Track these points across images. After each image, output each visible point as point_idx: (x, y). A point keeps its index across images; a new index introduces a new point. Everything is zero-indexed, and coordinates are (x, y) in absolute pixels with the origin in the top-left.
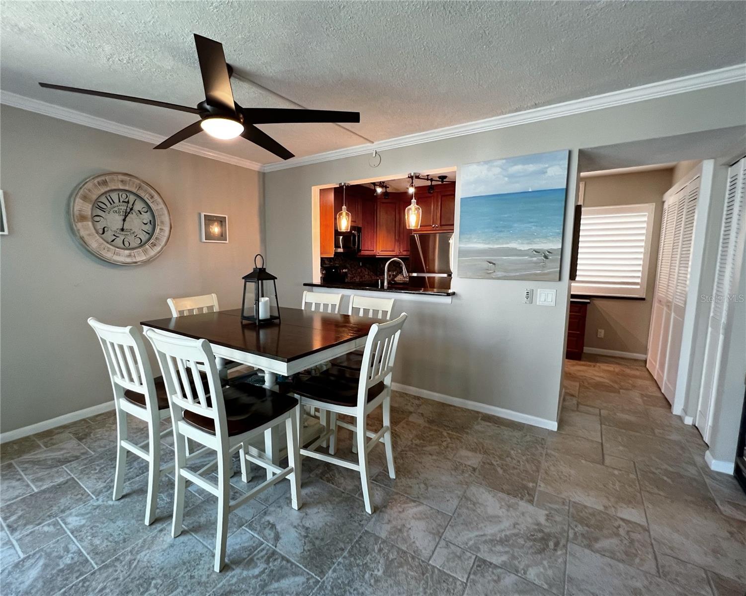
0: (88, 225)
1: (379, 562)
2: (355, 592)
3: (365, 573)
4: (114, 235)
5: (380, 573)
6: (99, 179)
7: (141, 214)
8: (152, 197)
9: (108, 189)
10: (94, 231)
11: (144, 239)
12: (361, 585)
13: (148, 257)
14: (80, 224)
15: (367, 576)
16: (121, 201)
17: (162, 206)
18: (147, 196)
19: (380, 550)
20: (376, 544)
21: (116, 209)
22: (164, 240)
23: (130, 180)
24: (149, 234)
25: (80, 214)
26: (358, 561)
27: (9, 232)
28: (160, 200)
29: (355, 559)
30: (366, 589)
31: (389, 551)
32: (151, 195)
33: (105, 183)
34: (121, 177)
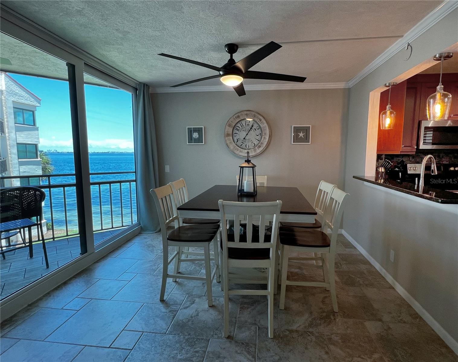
0: (230, 138)
1: (187, 354)
2: (163, 350)
3: (176, 350)
4: (242, 142)
5: (179, 357)
6: (236, 115)
7: (256, 130)
8: (261, 120)
9: (240, 119)
10: (232, 141)
11: (256, 144)
12: (168, 351)
13: (256, 153)
14: (227, 138)
15: (175, 352)
16: (246, 125)
17: (266, 124)
18: (258, 120)
19: (197, 352)
20: (200, 348)
21: (244, 129)
22: (265, 143)
23: (250, 113)
24: (259, 141)
25: (227, 133)
26: (184, 344)
27: (205, 143)
28: (265, 122)
29: (185, 342)
30: (166, 354)
31: (198, 356)
32: (260, 119)
33: (238, 117)
34: (245, 112)
